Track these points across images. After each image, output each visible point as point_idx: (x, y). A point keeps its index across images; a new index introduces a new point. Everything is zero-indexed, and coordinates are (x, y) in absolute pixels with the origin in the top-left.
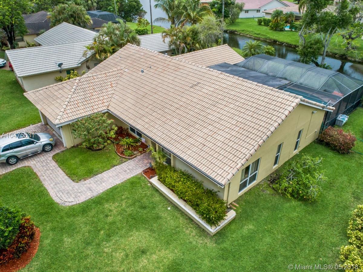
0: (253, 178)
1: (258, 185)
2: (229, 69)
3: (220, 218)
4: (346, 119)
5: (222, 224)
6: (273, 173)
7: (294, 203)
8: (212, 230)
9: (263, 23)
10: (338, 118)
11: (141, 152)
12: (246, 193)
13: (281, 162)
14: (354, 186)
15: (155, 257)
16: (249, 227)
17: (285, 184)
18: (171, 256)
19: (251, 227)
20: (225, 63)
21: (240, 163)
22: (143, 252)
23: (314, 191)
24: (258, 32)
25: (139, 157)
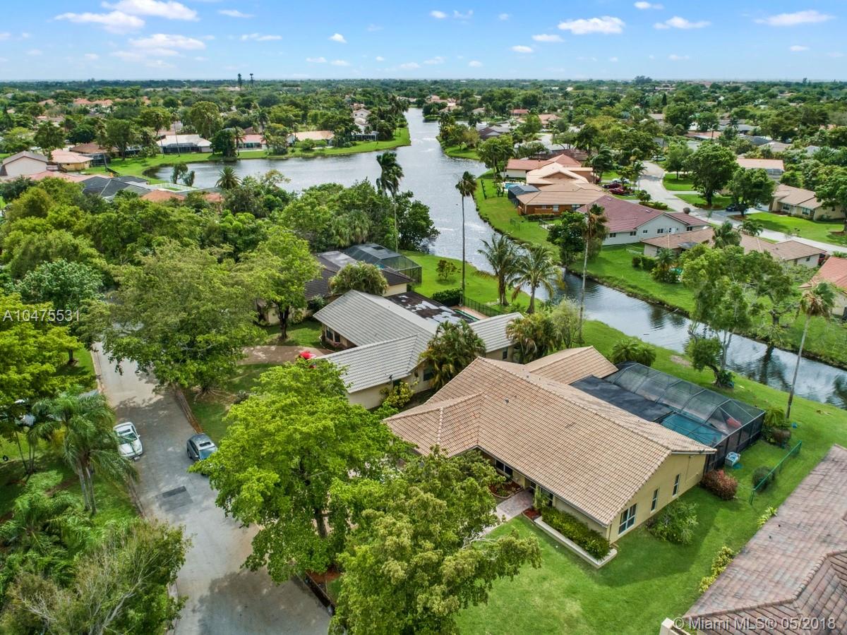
0: (631, 522)
1: (636, 528)
2: (598, 388)
3: (605, 553)
4: (737, 458)
5: (607, 559)
6: (651, 518)
7: (670, 545)
8: (599, 563)
9: (641, 264)
10: (727, 457)
11: (514, 492)
12: (625, 536)
13: (659, 507)
14: (729, 533)
15: (554, 582)
16: (628, 563)
17: (660, 528)
18: (567, 582)
19: (631, 564)
20: (593, 376)
21: (620, 508)
22: (544, 579)
23: (687, 534)
24: (633, 284)
25: (513, 497)
